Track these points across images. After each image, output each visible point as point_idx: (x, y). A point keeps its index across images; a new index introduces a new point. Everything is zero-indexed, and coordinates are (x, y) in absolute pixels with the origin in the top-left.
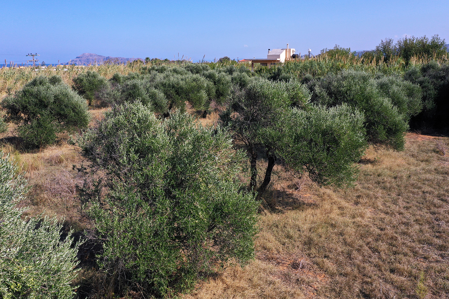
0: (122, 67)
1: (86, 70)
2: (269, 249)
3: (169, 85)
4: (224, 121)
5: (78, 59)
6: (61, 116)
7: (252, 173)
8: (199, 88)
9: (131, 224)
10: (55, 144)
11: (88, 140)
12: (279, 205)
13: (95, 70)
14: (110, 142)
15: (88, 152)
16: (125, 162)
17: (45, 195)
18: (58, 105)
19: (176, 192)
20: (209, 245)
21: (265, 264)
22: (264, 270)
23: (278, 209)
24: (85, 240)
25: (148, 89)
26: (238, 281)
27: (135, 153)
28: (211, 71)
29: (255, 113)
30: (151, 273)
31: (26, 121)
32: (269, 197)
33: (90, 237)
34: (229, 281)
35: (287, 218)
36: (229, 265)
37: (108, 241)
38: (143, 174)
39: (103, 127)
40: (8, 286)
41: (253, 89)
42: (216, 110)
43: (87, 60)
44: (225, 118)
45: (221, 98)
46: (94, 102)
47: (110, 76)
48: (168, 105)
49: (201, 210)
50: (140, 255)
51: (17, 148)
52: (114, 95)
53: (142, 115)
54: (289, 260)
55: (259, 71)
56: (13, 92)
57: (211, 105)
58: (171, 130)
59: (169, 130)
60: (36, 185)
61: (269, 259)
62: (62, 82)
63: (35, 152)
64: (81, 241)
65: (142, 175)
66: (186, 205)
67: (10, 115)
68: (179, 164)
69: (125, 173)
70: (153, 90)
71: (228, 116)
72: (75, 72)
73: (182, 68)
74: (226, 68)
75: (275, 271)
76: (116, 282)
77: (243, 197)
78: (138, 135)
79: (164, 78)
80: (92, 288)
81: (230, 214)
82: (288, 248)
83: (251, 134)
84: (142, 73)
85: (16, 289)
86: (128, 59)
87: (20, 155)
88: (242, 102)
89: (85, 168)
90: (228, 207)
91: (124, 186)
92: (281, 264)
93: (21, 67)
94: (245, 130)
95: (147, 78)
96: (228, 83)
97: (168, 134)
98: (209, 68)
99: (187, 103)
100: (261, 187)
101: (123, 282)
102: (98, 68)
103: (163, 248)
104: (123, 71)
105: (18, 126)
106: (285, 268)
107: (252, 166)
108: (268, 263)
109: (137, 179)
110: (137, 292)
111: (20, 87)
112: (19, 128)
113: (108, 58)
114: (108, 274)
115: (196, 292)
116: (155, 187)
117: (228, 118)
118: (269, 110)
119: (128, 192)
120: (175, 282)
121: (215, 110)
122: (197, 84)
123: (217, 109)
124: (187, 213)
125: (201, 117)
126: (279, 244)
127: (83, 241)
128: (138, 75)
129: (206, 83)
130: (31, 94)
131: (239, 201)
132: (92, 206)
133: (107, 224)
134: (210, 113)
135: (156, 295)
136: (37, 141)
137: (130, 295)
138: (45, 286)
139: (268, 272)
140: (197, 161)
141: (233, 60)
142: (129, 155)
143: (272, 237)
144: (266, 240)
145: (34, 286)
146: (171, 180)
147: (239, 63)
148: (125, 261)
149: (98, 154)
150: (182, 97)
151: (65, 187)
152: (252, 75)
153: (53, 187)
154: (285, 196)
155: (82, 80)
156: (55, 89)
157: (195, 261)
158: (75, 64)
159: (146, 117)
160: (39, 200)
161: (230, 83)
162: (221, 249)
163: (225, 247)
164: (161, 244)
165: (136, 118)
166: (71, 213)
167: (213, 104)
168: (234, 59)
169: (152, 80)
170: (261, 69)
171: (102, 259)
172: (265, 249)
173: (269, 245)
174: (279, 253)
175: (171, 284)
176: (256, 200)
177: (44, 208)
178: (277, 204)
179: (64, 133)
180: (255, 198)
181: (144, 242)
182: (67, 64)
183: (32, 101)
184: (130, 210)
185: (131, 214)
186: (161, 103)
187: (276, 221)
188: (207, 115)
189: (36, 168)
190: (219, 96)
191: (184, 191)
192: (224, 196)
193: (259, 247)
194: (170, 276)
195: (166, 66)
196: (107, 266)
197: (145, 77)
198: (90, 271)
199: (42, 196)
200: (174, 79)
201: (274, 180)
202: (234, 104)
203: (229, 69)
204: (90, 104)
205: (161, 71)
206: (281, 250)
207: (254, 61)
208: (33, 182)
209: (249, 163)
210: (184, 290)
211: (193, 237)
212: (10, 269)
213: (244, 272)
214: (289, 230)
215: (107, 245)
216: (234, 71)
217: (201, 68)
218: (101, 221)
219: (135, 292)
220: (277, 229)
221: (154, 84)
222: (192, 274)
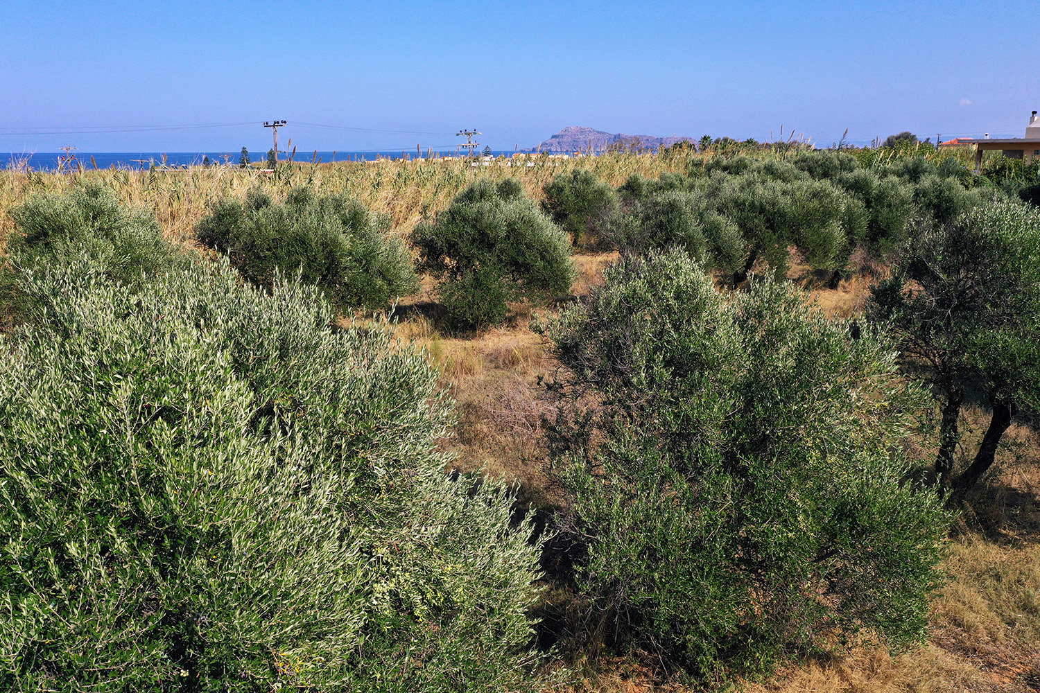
0: (646, 159)
1: (571, 167)
2: (969, 627)
3: (753, 205)
4: (882, 304)
5: (555, 141)
6: (518, 267)
7: (944, 439)
8: (827, 215)
9: (647, 516)
10: (505, 325)
11: (569, 327)
12: (1011, 526)
13: (588, 167)
14: (614, 336)
15: (567, 352)
16: (642, 384)
17: (483, 427)
18: (512, 244)
19: (748, 462)
20: (815, 590)
21: (952, 658)
22: (950, 673)
23: (1005, 535)
24: (554, 533)
25: (701, 215)
26: (878, 683)
27: (664, 367)
28: (860, 172)
29: (968, 289)
30: (682, 623)
31: (454, 273)
32: (984, 503)
33: (566, 528)
34: (857, 677)
35: (1027, 562)
36: (860, 643)
37: (598, 542)
38: (679, 412)
39: (601, 303)
40: (423, 593)
41: (971, 229)
42: (866, 271)
43: (572, 142)
44: (886, 297)
45: (882, 241)
46: (583, 238)
47: (620, 181)
48: (745, 252)
49: (804, 511)
50: (661, 582)
51: (436, 326)
52: (626, 225)
53: (686, 281)
54: (1021, 663)
55: (997, 173)
56: (431, 214)
57: (852, 257)
58: (748, 318)
59: (744, 320)
60: (469, 405)
61: (966, 651)
62: (523, 193)
63: (468, 338)
64: (548, 532)
65: (677, 416)
66: (769, 495)
67: (425, 259)
68: (761, 400)
69: (642, 406)
70: (715, 216)
71: (895, 291)
72: (547, 170)
73: (788, 164)
74: (902, 163)
75: (979, 681)
76: (610, 625)
77: (912, 496)
78: (674, 326)
79: (742, 189)
80: (563, 625)
81: (874, 532)
82: (1020, 634)
83: (952, 342)
84: (691, 175)
85: (434, 601)
86: (661, 141)
87: (442, 341)
88: (936, 260)
89: (561, 385)
90: (870, 515)
91: (636, 432)
92: (995, 668)
93: (446, 159)
94: (936, 333)
95: (701, 187)
96: (903, 202)
97: (742, 328)
98: (856, 162)
99: (792, 250)
100: (965, 475)
101: (623, 628)
102: (595, 161)
103: (712, 578)
104: (649, 168)
105: (440, 283)
106: (1007, 680)
107: (944, 420)
108: (961, 659)
109: (665, 423)
110: (650, 653)
111: (444, 203)
112: (441, 288)
113: (617, 138)
114: (595, 608)
115: (777, 684)
116: (702, 445)
117: (893, 298)
118: (1010, 284)
119: (645, 448)
120: (732, 652)
121: (863, 269)
122: (823, 206)
123: (869, 267)
124: (771, 514)
125: (824, 286)
126: (998, 620)
127: (551, 534)
128: (681, 180)
129: (843, 201)
130: (465, 219)
131: (901, 505)
132: (572, 466)
133: (597, 507)
134: (848, 278)
135: (690, 669)
136: (472, 315)
137: (635, 655)
138: (482, 606)
139: (958, 679)
140: (803, 398)
141: (924, 140)
142: (652, 368)
143: (980, 599)
144: (964, 603)
145: (464, 602)
146: (739, 434)
147: (939, 148)
148: (631, 588)
149: (588, 359)
150: (781, 236)
151: (520, 415)
152: (975, 182)
153: (498, 412)
154: (1029, 507)
155: (561, 190)
156: (509, 209)
157: (779, 618)
158: (549, 152)
159: (695, 286)
160: (473, 435)
161: (909, 204)
162: (844, 605)
163: (854, 601)
164: (707, 569)
165: (672, 288)
166: (530, 470)
167: (858, 255)
168: (928, 139)
169: (714, 192)
170: (1003, 168)
171: (585, 575)
172: (959, 625)
173: (969, 617)
174: (994, 641)
175: (722, 655)
176: (946, 508)
177: (481, 451)
178: (1005, 523)
179: (522, 302)
180: (942, 504)
181: (671, 559)
182: (534, 151)
183: (466, 232)
184: (646, 487)
185: (648, 494)
186: (731, 247)
187: (995, 563)
188: (842, 282)
189: (470, 371)
190: (876, 235)
191: (769, 461)
192: (862, 488)
193: (942, 618)
194: (723, 639)
195: (747, 157)
196: (594, 589)
197: (697, 183)
198: (560, 591)
199: (478, 426)
200: (766, 190)
201: (1003, 463)
202: (913, 264)
203: (910, 165)
204: (575, 243)
205: (736, 169)
206: (1001, 635)
207: (984, 145)
208: (464, 397)
209: (938, 415)
210: (749, 673)
211: (780, 568)
212: (426, 564)
213: (896, 667)
214: (1031, 592)
215: (595, 550)
216: (924, 172)
217: (837, 162)
218: (588, 499)
219: (646, 653)
220: (996, 584)
221: (716, 202)
222: (771, 644)
